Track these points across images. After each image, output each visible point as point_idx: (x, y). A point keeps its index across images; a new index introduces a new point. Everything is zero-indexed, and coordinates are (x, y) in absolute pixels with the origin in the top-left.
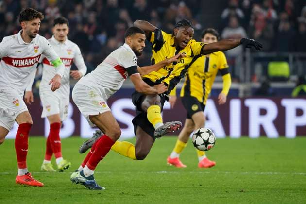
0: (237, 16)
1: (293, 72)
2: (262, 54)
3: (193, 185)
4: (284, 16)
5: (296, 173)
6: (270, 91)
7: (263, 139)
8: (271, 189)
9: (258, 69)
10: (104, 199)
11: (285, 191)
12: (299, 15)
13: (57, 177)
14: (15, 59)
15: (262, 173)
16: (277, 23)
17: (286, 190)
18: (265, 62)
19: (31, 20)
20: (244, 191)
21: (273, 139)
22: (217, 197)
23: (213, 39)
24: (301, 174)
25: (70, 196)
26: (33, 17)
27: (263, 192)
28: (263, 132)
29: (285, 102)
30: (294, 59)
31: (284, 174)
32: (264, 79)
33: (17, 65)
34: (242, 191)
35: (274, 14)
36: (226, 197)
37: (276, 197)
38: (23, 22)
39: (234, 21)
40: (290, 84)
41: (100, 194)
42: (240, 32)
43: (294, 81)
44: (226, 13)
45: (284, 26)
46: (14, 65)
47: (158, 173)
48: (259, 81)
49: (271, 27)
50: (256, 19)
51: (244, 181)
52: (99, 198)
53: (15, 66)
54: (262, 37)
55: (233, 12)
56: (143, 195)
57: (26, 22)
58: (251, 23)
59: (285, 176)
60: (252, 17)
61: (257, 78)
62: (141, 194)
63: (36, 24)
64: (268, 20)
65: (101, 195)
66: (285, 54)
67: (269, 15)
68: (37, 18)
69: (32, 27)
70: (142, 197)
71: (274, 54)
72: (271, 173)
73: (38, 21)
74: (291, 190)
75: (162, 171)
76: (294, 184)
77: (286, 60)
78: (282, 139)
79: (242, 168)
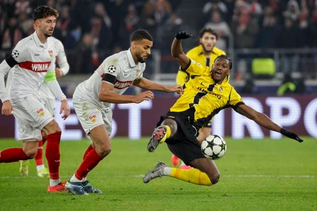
0: (219, 10)
1: (279, 69)
2: (246, 51)
3: (174, 189)
4: (269, 10)
5: (281, 176)
6: (255, 89)
7: (247, 140)
8: (256, 193)
9: (242, 66)
10: (79, 205)
11: (270, 195)
12: (285, 10)
13: (28, 182)
14: (34, 63)
15: (246, 176)
16: (261, 18)
17: (272, 193)
18: (249, 58)
19: (46, 17)
20: (227, 195)
21: (257, 140)
22: (199, 202)
23: (212, 38)
24: (287, 176)
25: (42, 202)
26: (48, 14)
27: (247, 196)
28: (247, 132)
29: (270, 101)
30: (280, 56)
31: (269, 176)
32: (248, 76)
33: (36, 70)
34: (225, 195)
35: (258, 8)
36: (208, 202)
37: (261, 201)
38: (38, 20)
39: (216, 16)
40: (275, 82)
41: (74, 199)
42: (223, 27)
43: (280, 79)
44: (207, 7)
45: (269, 21)
46: (33, 69)
47: (136, 176)
48: (243, 79)
49: (255, 21)
50: (239, 14)
51: (227, 185)
52: (72, 204)
53: (34, 71)
54: (246, 32)
55: (215, 7)
56: (120, 200)
57: (41, 19)
58: (235, 17)
59: (270, 179)
60: (235, 11)
61: (240, 76)
62: (118, 199)
63: (51, 21)
64: (252, 15)
65: (76, 200)
66: (270, 51)
67: (254, 9)
68: (51, 15)
69: (47, 24)
70: (119, 202)
71: (258, 51)
72: (255, 176)
73: (53, 18)
74: (276, 193)
75: (140, 175)
76: (280, 188)
77: (271, 56)
78: (267, 140)
79: (226, 170)
